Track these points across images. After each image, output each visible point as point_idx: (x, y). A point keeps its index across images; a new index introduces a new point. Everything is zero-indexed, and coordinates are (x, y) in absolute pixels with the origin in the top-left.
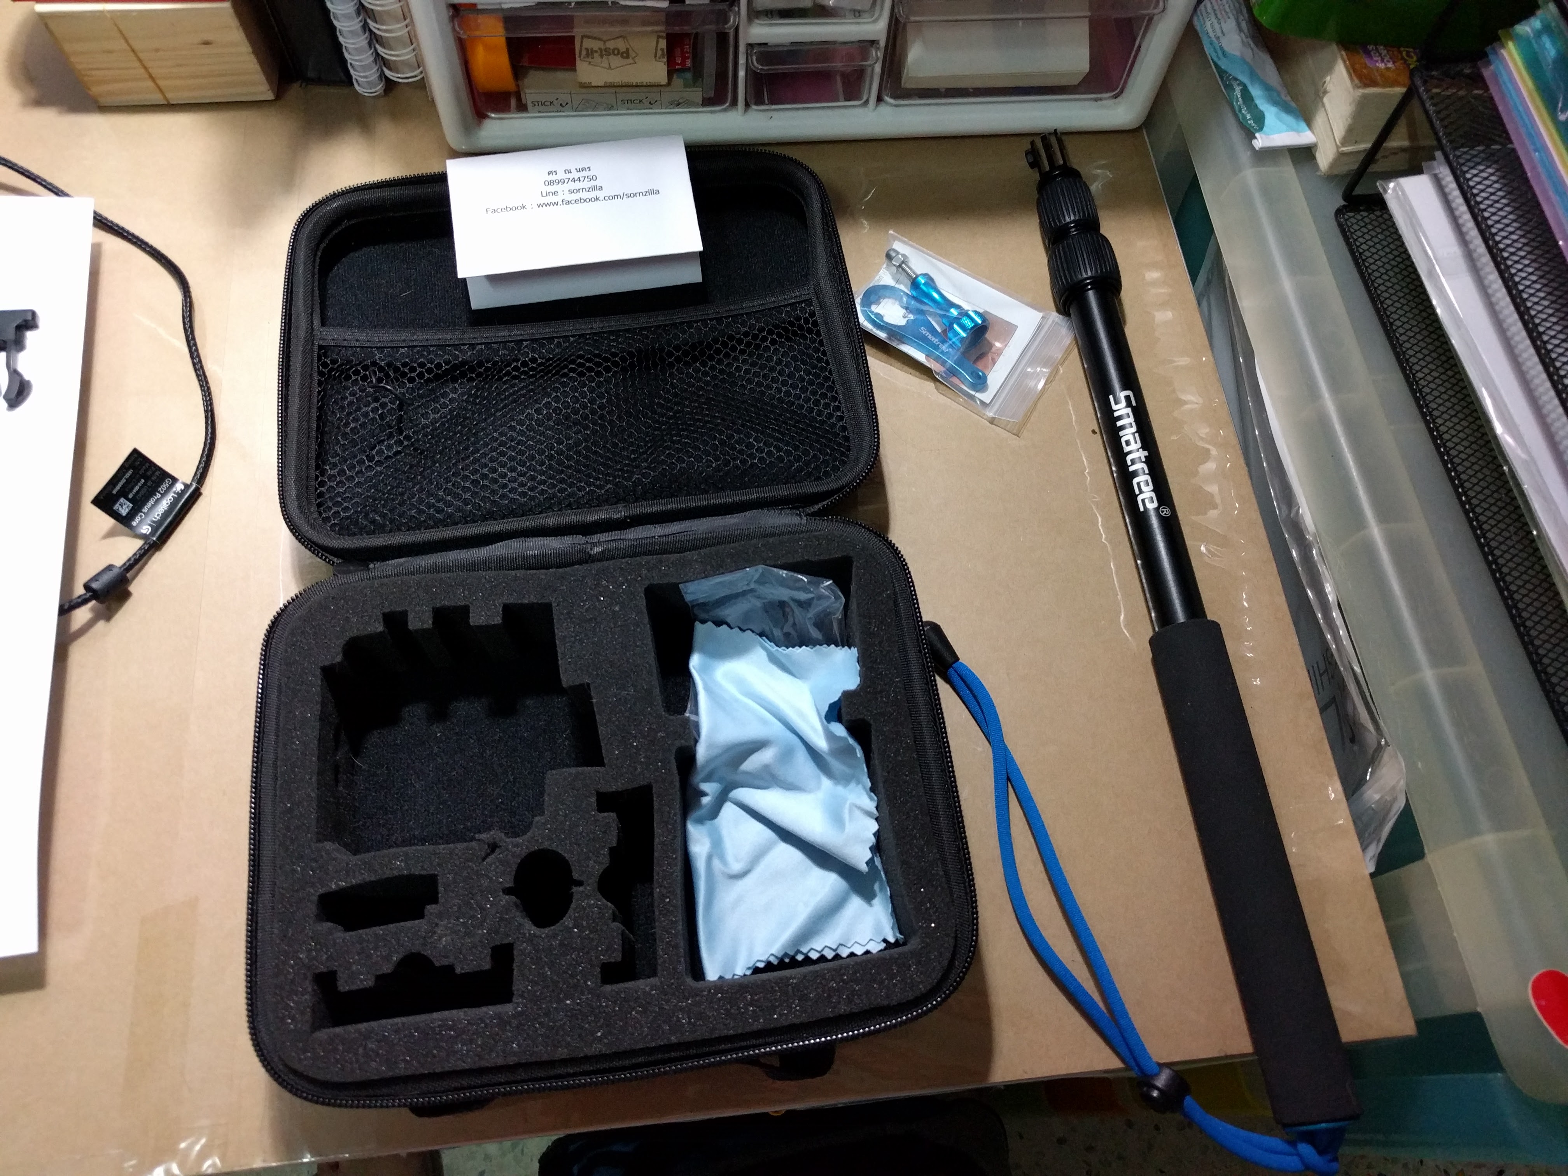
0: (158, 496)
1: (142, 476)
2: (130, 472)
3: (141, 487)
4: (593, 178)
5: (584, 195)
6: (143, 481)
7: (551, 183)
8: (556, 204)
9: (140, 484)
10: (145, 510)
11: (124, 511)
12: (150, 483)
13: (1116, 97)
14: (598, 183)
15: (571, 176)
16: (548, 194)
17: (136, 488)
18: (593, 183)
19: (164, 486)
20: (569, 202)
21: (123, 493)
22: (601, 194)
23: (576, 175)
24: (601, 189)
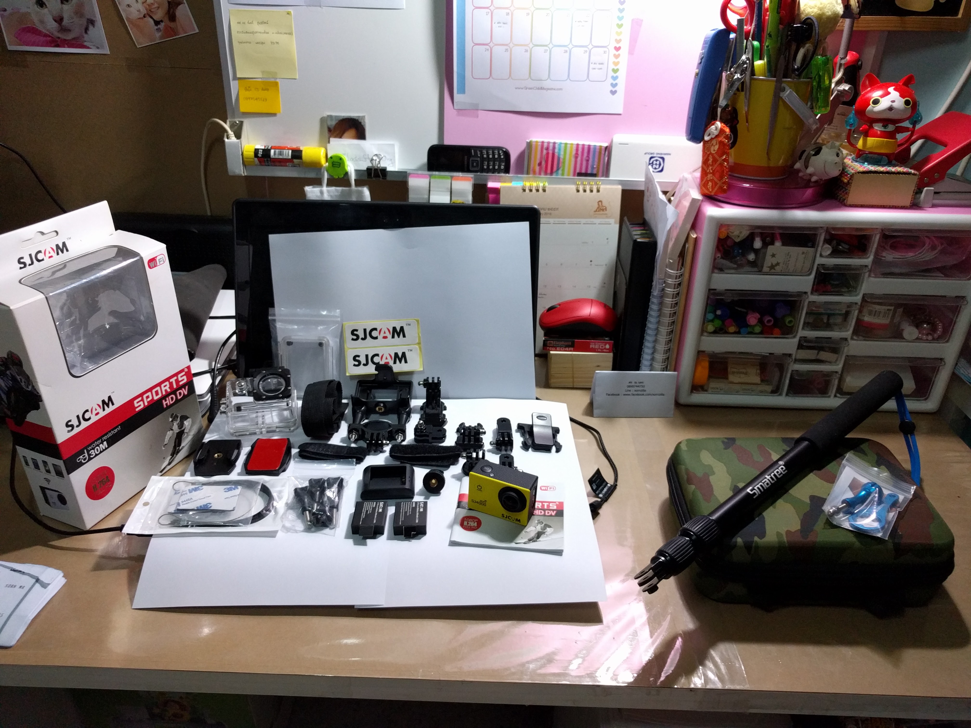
2: (597, 475)
4: (643, 386)
5: (639, 393)
7: (629, 386)
8: (629, 395)
13: (926, 399)
14: (645, 389)
15: (636, 384)
16: (628, 391)
18: (643, 388)
19: (604, 484)
20: (633, 395)
22: (645, 393)
23: (638, 384)
24: (645, 391)
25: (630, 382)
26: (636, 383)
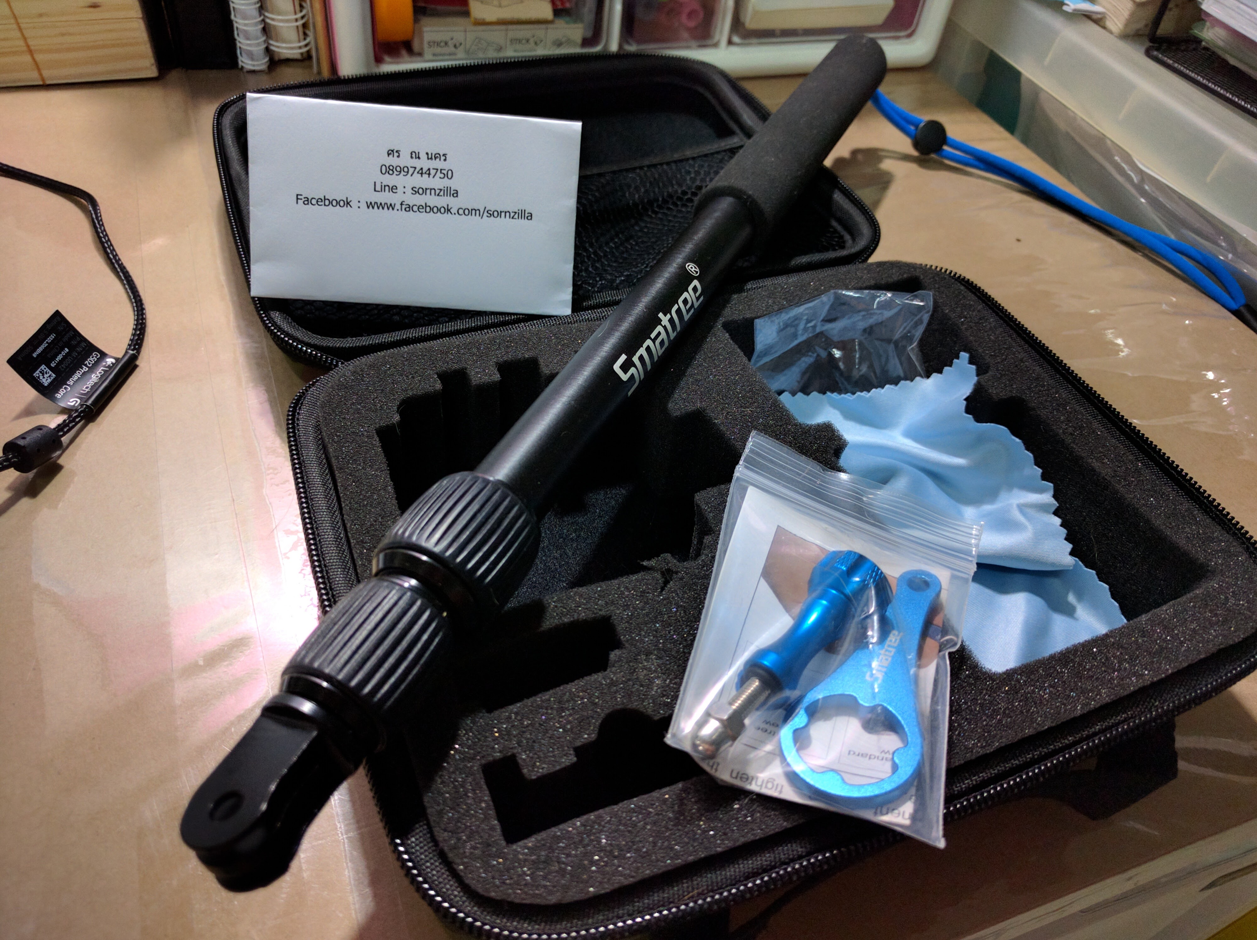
0: (85, 369)
1: (67, 345)
2: (52, 337)
3: (65, 358)
4: (448, 174)
5: (431, 200)
6: (67, 350)
7: (389, 170)
8: (391, 207)
9: (63, 353)
10: (71, 382)
11: (46, 381)
12: (75, 354)
13: (910, 36)
14: (453, 184)
15: (418, 164)
16: (384, 188)
17: (60, 357)
18: (446, 183)
19: (91, 360)
20: (409, 208)
21: (45, 359)
22: (454, 203)
23: (424, 163)
24: (456, 194)
25: (390, 153)
26: (415, 155)
